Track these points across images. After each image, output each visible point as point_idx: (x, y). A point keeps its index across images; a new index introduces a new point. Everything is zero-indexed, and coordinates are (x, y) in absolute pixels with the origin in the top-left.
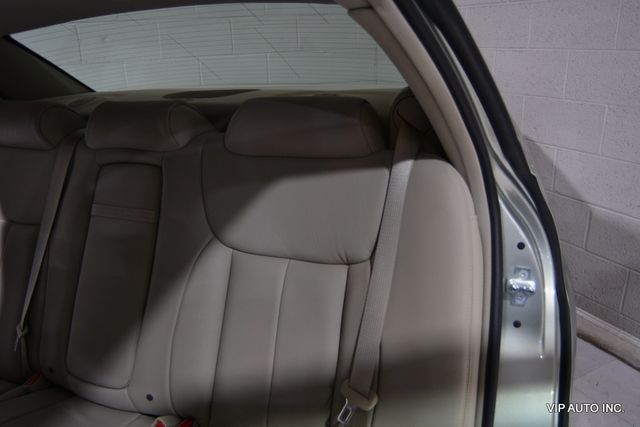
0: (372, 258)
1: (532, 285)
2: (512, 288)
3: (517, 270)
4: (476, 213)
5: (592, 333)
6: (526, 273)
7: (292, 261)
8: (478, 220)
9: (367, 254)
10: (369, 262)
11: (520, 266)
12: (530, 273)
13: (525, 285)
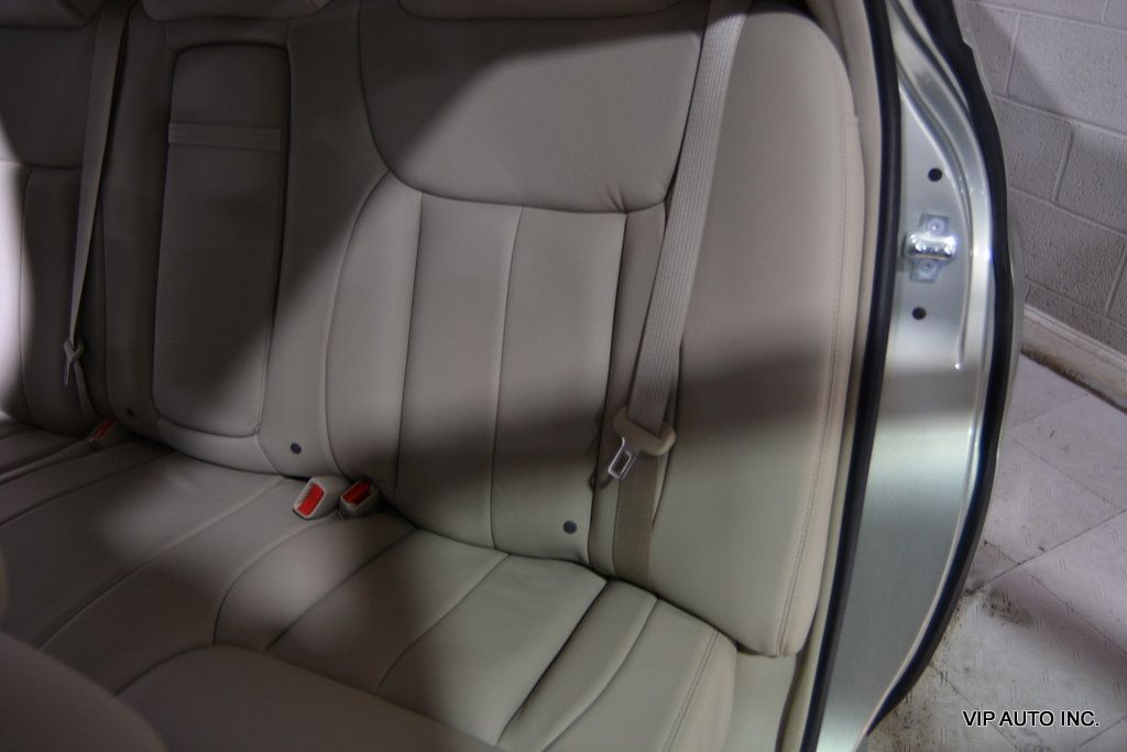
0: (668, 199)
1: (949, 244)
2: (913, 250)
3: (925, 219)
4: (857, 112)
5: (1052, 350)
6: (941, 223)
7: (527, 209)
8: (860, 126)
9: (661, 192)
10: (662, 207)
11: (930, 213)
12: (948, 223)
13: (938, 244)
